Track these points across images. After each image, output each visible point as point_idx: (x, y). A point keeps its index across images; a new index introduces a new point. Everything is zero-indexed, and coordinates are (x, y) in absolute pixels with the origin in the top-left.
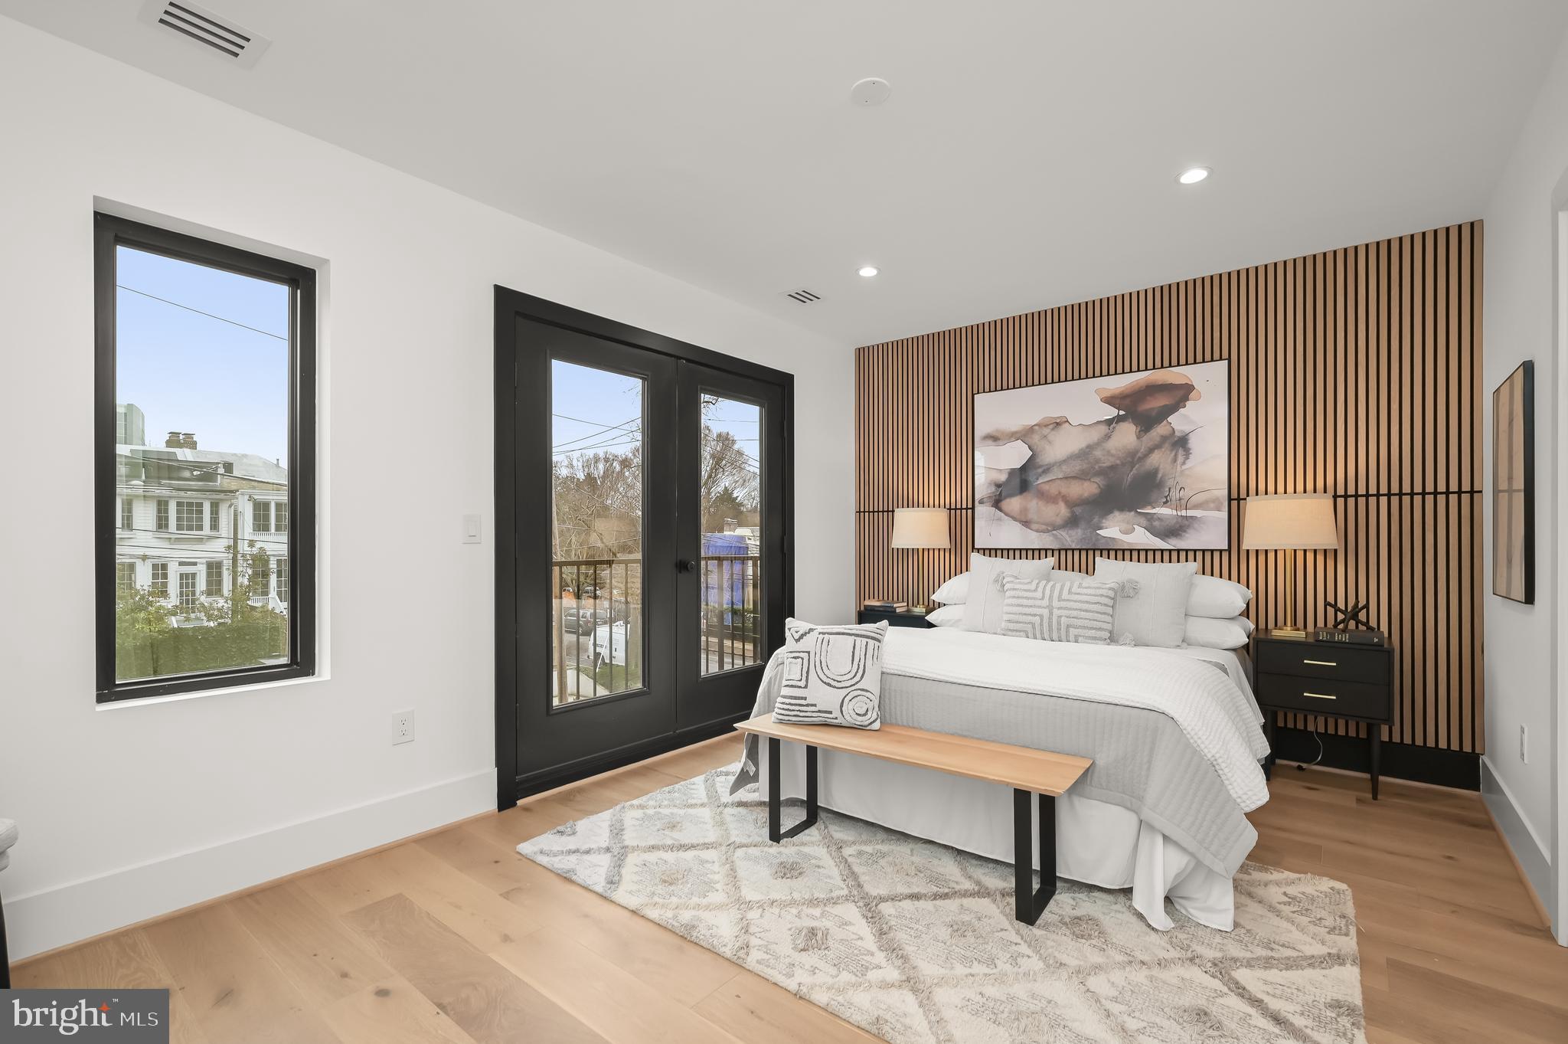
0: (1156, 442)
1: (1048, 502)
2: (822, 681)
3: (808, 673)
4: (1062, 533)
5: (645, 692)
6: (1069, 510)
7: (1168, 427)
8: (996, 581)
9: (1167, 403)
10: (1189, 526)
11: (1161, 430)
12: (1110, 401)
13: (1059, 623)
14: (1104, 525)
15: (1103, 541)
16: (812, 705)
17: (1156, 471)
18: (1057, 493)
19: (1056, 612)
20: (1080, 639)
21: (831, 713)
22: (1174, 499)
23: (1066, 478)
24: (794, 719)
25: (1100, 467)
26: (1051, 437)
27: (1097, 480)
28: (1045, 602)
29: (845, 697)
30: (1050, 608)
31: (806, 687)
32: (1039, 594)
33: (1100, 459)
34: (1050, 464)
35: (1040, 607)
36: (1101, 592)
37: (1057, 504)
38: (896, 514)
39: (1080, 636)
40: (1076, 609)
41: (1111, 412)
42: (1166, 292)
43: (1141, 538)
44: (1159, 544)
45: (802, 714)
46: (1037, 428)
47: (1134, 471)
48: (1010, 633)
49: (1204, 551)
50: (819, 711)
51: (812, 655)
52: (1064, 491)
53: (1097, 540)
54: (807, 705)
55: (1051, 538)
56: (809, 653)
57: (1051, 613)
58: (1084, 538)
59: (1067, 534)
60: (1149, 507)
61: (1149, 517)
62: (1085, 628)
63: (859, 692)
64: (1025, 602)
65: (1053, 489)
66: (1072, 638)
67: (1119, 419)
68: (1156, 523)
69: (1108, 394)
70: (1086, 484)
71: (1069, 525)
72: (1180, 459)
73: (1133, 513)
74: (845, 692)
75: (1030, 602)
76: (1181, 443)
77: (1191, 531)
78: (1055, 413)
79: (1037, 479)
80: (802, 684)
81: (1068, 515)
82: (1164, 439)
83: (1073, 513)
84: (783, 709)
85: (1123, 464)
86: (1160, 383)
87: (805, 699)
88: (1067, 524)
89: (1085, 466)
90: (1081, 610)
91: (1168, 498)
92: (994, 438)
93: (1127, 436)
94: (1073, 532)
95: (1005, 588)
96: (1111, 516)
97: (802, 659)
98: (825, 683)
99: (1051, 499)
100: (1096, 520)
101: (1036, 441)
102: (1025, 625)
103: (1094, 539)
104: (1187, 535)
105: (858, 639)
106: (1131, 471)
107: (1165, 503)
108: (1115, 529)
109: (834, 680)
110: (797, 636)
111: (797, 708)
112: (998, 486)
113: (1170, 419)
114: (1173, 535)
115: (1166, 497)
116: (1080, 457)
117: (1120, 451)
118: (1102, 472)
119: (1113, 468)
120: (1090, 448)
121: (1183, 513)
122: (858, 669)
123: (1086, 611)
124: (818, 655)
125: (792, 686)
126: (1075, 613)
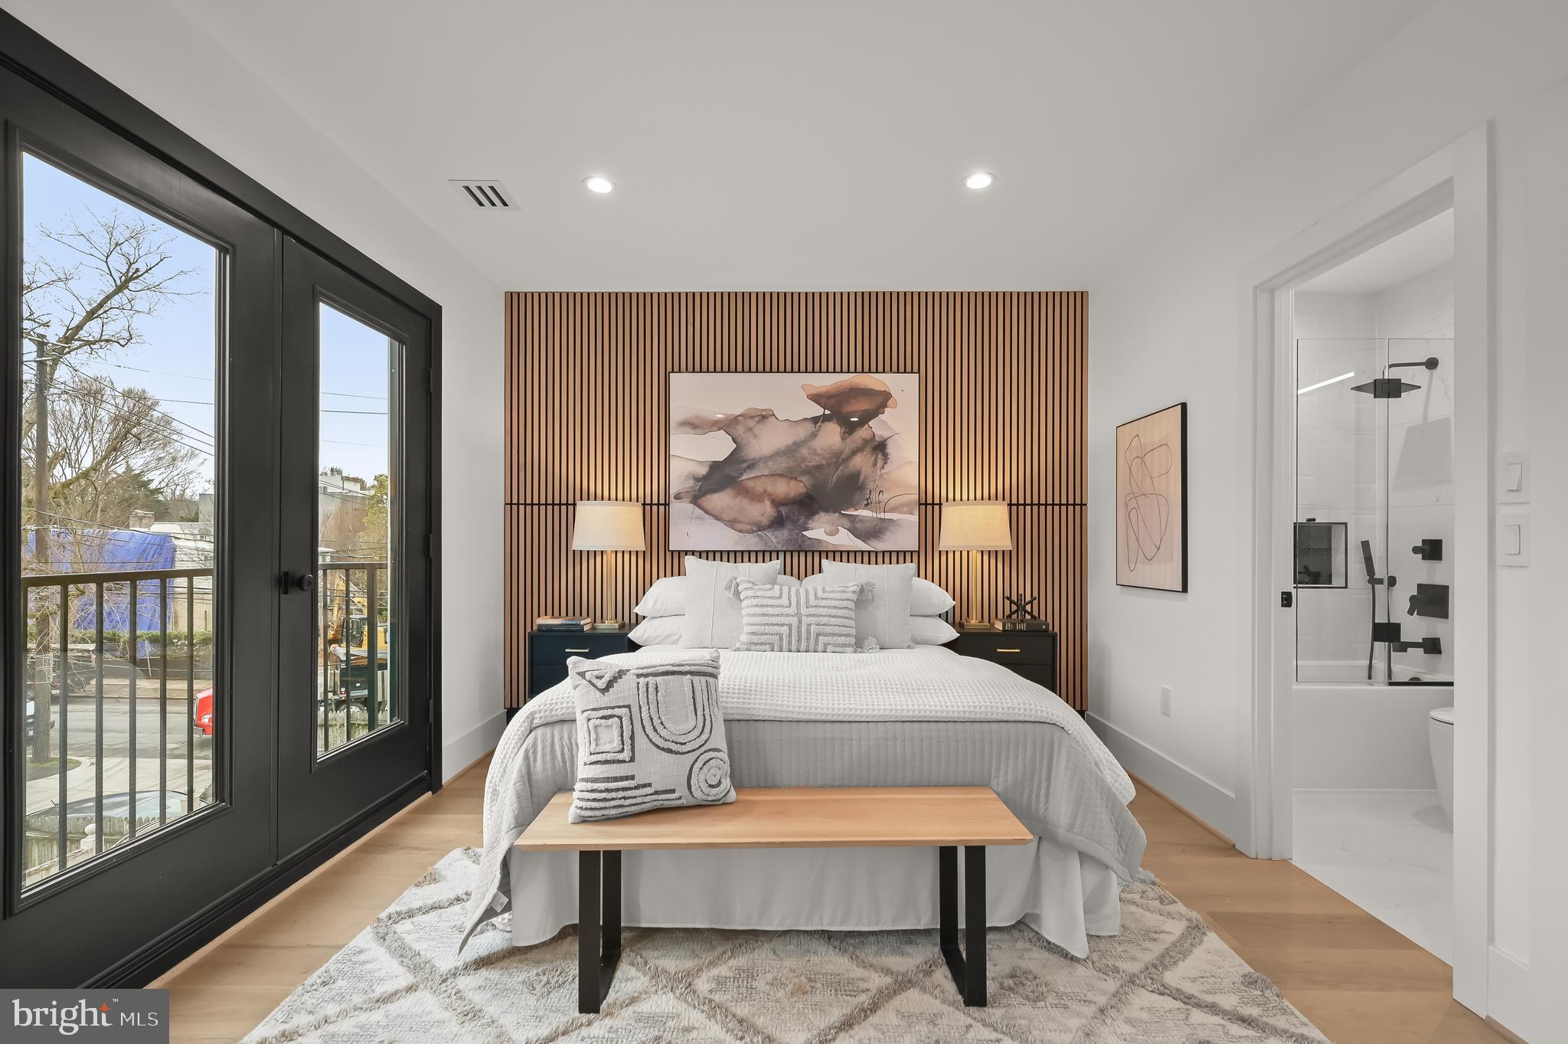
0: (859, 446)
1: (753, 500)
2: (658, 747)
3: (632, 738)
4: (767, 534)
5: (224, 809)
6: (774, 510)
7: (869, 431)
8: (728, 588)
9: (867, 407)
10: (886, 529)
11: (862, 434)
12: (816, 398)
13: (808, 632)
14: (810, 525)
15: (809, 542)
16: (644, 786)
17: (857, 474)
18: (762, 491)
19: (805, 620)
20: (829, 648)
21: (672, 791)
22: (874, 501)
23: (772, 475)
24: (613, 812)
25: (806, 466)
26: (757, 430)
27: (804, 479)
28: (793, 610)
29: (693, 764)
30: (798, 615)
31: (632, 759)
32: (784, 601)
33: (806, 458)
34: (755, 459)
35: (787, 615)
36: (845, 596)
37: (763, 502)
38: (578, 508)
39: (830, 644)
40: (826, 616)
41: (818, 411)
42: (866, 298)
43: (845, 539)
44: (862, 546)
45: (628, 802)
46: (741, 418)
47: (839, 472)
48: (753, 647)
49: (898, 552)
50: (656, 793)
51: (635, 709)
52: (769, 488)
53: (803, 541)
54: (636, 788)
55: (756, 539)
56: (629, 707)
57: (800, 622)
58: (790, 539)
59: (773, 535)
60: (852, 509)
61: (853, 519)
62: (834, 635)
63: (712, 754)
64: (770, 610)
65: (758, 486)
66: (820, 647)
67: (825, 418)
68: (858, 525)
69: (814, 392)
70: (793, 483)
71: (775, 525)
72: (880, 463)
73: (837, 514)
74: (692, 757)
75: (777, 611)
76: (880, 448)
77: (888, 533)
78: (761, 405)
79: (742, 474)
80: (626, 755)
81: (775, 515)
82: (866, 442)
83: (779, 512)
84: (594, 800)
85: (829, 465)
86: (862, 387)
87: (633, 778)
88: (774, 524)
89: (791, 464)
90: (830, 616)
91: (869, 501)
92: (695, 425)
93: (831, 436)
94: (779, 533)
95: (742, 597)
96: (817, 517)
97: (620, 718)
98: (663, 749)
99: (757, 497)
100: (802, 520)
101: (741, 433)
102: (772, 637)
103: (800, 541)
104: (885, 537)
105: (696, 679)
106: (836, 471)
107: (866, 505)
108: (820, 530)
109: (677, 743)
110: (601, 684)
111: (621, 794)
112: (697, 479)
113: (871, 423)
114: (873, 537)
115: (867, 500)
116: (785, 454)
117: (825, 451)
118: (807, 472)
119: (819, 467)
120: (797, 445)
121: (882, 515)
122: (704, 722)
123: (835, 617)
124: (644, 709)
125: (606, 762)
126: (825, 620)
